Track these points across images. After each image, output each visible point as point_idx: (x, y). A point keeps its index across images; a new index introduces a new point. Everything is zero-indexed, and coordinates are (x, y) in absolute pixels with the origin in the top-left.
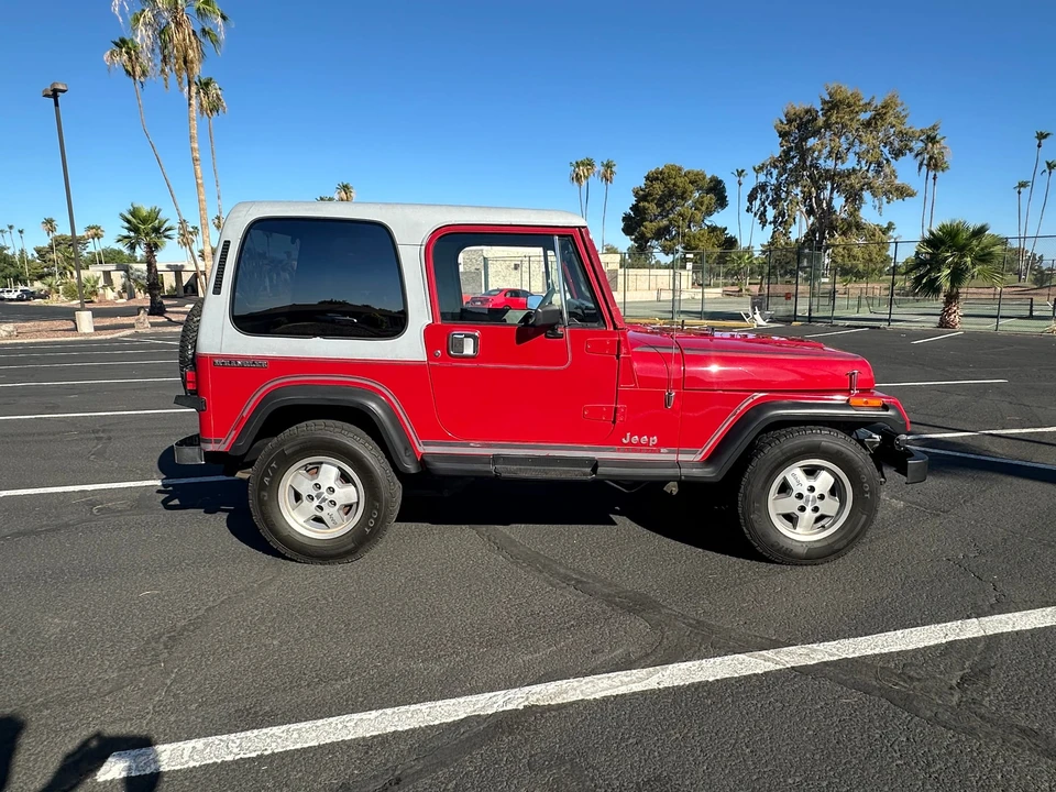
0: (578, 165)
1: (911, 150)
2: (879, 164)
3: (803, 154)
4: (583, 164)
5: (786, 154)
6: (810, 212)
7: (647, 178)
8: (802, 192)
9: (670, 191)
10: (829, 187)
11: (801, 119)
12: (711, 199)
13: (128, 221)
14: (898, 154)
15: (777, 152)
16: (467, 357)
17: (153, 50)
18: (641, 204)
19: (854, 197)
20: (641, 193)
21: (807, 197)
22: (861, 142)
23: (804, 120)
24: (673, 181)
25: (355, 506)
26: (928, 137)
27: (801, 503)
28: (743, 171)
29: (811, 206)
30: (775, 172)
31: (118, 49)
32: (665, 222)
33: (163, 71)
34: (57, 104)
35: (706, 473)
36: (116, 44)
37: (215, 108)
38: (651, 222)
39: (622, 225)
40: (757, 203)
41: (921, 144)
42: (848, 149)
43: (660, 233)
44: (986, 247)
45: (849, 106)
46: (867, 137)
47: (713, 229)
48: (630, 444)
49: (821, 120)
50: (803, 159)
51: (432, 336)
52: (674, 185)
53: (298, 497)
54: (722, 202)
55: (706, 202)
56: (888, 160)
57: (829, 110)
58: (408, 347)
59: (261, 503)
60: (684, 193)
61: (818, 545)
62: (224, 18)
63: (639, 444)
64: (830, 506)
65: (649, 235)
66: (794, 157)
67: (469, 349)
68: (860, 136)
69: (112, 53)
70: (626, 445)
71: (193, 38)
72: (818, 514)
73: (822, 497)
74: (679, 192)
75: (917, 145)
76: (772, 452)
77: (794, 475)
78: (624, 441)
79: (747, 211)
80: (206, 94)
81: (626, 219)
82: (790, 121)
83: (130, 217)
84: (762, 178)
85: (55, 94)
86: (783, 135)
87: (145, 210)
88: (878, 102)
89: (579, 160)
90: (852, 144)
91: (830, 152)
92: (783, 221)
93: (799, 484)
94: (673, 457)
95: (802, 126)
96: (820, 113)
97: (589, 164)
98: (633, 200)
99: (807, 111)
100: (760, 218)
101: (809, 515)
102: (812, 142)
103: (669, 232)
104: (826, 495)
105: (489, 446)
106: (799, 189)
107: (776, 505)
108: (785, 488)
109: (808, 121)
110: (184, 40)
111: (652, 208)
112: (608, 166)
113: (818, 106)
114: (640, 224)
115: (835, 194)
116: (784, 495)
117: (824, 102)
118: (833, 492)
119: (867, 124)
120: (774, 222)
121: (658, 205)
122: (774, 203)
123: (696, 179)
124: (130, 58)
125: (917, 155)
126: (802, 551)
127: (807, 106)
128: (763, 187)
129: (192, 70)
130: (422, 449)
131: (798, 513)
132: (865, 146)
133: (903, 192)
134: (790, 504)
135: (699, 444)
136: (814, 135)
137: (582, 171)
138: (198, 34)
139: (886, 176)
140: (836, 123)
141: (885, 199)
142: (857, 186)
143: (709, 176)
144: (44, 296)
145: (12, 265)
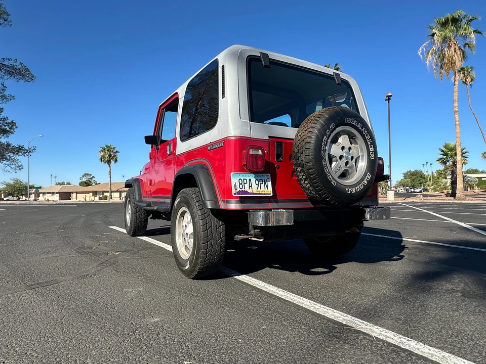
13: (443, 151)
34: (389, 102)
83: (444, 149)
85: (389, 98)
87: (451, 144)
124: (465, 76)
144: (427, 190)
145: (424, 179)
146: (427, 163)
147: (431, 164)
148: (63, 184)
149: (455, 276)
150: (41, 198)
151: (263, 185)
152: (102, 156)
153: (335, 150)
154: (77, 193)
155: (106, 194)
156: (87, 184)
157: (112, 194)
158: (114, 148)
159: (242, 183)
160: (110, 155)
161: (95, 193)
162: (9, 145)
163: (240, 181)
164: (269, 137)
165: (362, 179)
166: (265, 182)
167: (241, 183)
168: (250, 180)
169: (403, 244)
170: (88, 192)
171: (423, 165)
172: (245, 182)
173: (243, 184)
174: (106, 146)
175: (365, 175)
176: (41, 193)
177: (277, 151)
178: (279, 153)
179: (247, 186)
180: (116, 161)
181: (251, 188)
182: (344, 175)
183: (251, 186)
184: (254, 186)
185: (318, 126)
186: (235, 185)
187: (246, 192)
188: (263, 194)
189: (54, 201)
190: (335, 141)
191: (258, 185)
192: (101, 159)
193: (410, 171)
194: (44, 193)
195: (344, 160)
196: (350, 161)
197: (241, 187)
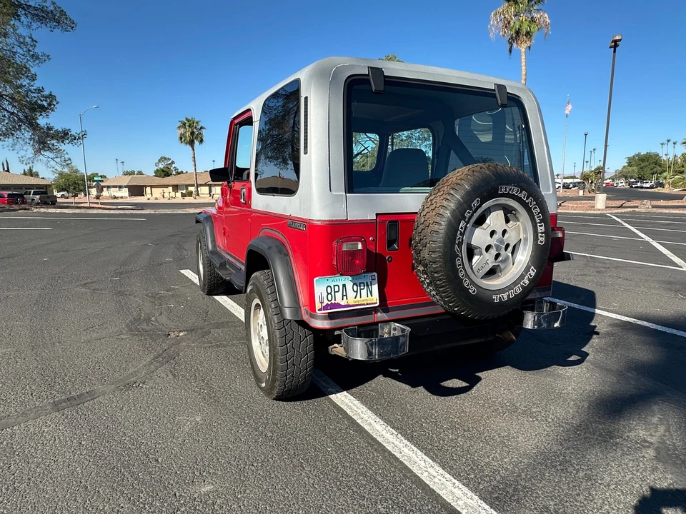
85: (615, 44)
144: (661, 185)
145: (660, 166)
146: (668, 141)
147: (675, 143)
148: (132, 173)
149: (655, 408)
150: (105, 193)
151: (364, 292)
152: (182, 134)
153: (480, 237)
154: (152, 187)
155: (191, 189)
156: (165, 173)
157: (199, 189)
158: (197, 123)
159: (331, 292)
160: (192, 133)
161: (176, 188)
162: (50, 129)
163: (329, 289)
164: (377, 214)
165: (522, 277)
166: (368, 286)
167: (329, 291)
168: (344, 286)
169: (592, 324)
170: (167, 186)
171: (662, 144)
172: (337, 289)
173: (333, 293)
174: (187, 119)
175: (527, 269)
176: (105, 187)
177: (390, 236)
178: (393, 238)
179: (339, 295)
180: (201, 141)
181: (345, 297)
182: (492, 272)
183: (346, 295)
184: (351, 294)
185: (452, 205)
186: (321, 297)
187: (338, 305)
188: (364, 305)
189: (122, 198)
190: (480, 221)
191: (357, 292)
192: (181, 138)
193: (638, 155)
194: (108, 187)
195: (493, 252)
196: (503, 252)
197: (330, 299)
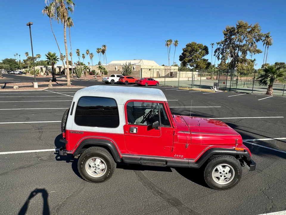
0: (168, 41)
1: (261, 40)
2: (252, 43)
3: (231, 40)
4: (169, 41)
5: (226, 41)
6: (232, 56)
7: (187, 46)
8: (230, 51)
9: (193, 49)
10: (238, 49)
11: (230, 30)
12: (204, 52)
13: (47, 56)
14: (258, 40)
15: (223, 39)
16: (134, 133)
17: (55, 13)
18: (185, 53)
19: (244, 53)
20: (185, 50)
21: (231, 52)
22: (247, 37)
23: (231, 30)
24: (194, 47)
25: (104, 169)
26: (267, 36)
27: (221, 175)
28: (213, 44)
29: (232, 54)
30: (222, 45)
31: (46, 9)
32: (191, 58)
33: (58, 19)
34: (30, 28)
35: (196, 166)
36: (45, 8)
37: (71, 25)
38: (187, 58)
39: (179, 58)
40: (217, 53)
41: (265, 38)
42: (243, 39)
43: (190, 61)
44: (281, 72)
45: (244, 27)
46: (249, 36)
47: (204, 60)
48: (176, 157)
49: (236, 31)
50: (230, 41)
51: (125, 127)
52: (194, 48)
53: (90, 166)
54: (207, 53)
55: (203, 53)
56: (255, 42)
57: (238, 28)
58: (119, 130)
59: (81, 168)
60: (197, 50)
61: (225, 186)
62: (74, 4)
63: (179, 157)
64: (229, 176)
65: (186, 62)
66: (228, 41)
67: (135, 131)
68: (247, 35)
69: (44, 10)
70: (175, 157)
71: (65, 10)
72: (225, 178)
73: (226, 173)
74: (195, 50)
75: (263, 38)
76: (213, 161)
77: (219, 167)
78: (174, 156)
79: (214, 55)
80: (69, 21)
81: (180, 57)
82: (227, 31)
83: (48, 55)
84: (219, 46)
85: (30, 25)
86: (225, 34)
87: (52, 53)
88: (253, 26)
89: (168, 40)
90: (245, 38)
91: (238, 40)
92: (224, 58)
93: (220, 170)
94: (187, 161)
95: (231, 32)
96: (236, 29)
97: (171, 41)
98: (182, 52)
99: (232, 28)
100: (218, 58)
101: (223, 178)
102: (233, 37)
103: (192, 61)
104: (228, 173)
105: (139, 156)
106: (229, 50)
107: (214, 175)
108: (217, 170)
109: (232, 31)
110: (63, 10)
111: (188, 54)
112: (176, 42)
113: (235, 27)
114: (184, 58)
115: (239, 52)
116: (216, 172)
117: (237, 26)
118: (229, 172)
119: (249, 32)
120: (222, 59)
121: (189, 53)
122: (222, 54)
123: (200, 46)
124: (49, 12)
125: (263, 41)
126: (221, 187)
127: (232, 27)
128: (219, 49)
129: (65, 18)
130: (122, 155)
131: (220, 177)
132: (248, 38)
133: (259, 52)
134: (218, 175)
135: (195, 158)
136: (234, 35)
137: (169, 43)
138: (67, 9)
139: (254, 47)
140: (240, 32)
141: (253, 53)
142: (246, 49)
143: (204, 45)
144: (25, 73)
145: (17, 64)
146: (17, 54)
147: (20, 55)
171: (15, 55)
193: (7, 59)
